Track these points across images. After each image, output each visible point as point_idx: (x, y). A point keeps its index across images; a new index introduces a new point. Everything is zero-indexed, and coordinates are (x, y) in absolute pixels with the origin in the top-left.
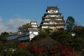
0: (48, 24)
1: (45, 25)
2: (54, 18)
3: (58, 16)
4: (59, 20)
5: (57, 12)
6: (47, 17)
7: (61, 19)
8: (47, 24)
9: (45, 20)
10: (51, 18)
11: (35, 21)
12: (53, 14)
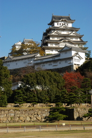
0: (57, 46)
1: (52, 49)
2: (66, 37)
3: (74, 32)
4: (74, 40)
5: (70, 25)
6: (53, 34)
7: (79, 40)
8: (54, 46)
9: (51, 39)
10: (62, 36)
11: (31, 40)
12: (63, 30)
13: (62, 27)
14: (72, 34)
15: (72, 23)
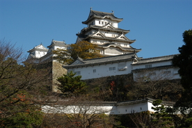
0: (101, 53)
3: (122, 35)
4: (122, 45)
5: (116, 25)
6: (96, 35)
7: (128, 46)
9: (92, 42)
10: (107, 40)
12: (108, 31)
13: (106, 27)
14: (119, 38)
15: (118, 22)
